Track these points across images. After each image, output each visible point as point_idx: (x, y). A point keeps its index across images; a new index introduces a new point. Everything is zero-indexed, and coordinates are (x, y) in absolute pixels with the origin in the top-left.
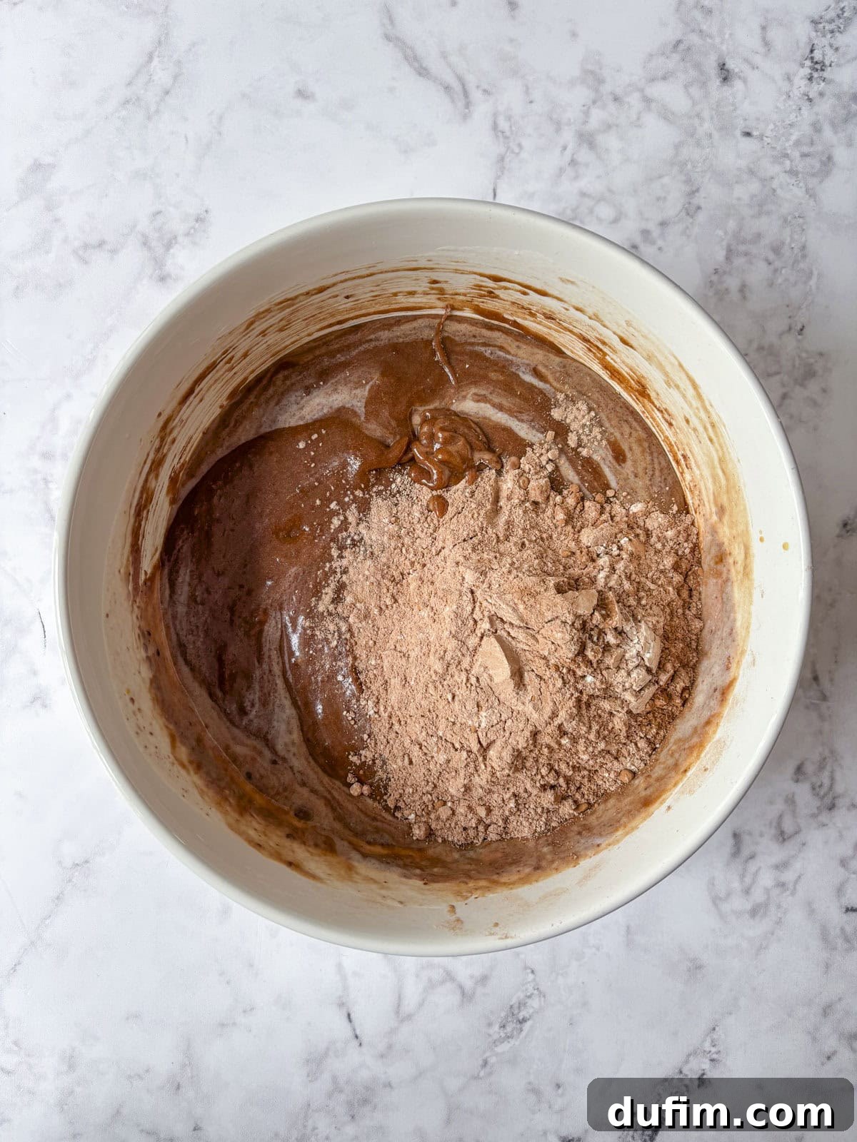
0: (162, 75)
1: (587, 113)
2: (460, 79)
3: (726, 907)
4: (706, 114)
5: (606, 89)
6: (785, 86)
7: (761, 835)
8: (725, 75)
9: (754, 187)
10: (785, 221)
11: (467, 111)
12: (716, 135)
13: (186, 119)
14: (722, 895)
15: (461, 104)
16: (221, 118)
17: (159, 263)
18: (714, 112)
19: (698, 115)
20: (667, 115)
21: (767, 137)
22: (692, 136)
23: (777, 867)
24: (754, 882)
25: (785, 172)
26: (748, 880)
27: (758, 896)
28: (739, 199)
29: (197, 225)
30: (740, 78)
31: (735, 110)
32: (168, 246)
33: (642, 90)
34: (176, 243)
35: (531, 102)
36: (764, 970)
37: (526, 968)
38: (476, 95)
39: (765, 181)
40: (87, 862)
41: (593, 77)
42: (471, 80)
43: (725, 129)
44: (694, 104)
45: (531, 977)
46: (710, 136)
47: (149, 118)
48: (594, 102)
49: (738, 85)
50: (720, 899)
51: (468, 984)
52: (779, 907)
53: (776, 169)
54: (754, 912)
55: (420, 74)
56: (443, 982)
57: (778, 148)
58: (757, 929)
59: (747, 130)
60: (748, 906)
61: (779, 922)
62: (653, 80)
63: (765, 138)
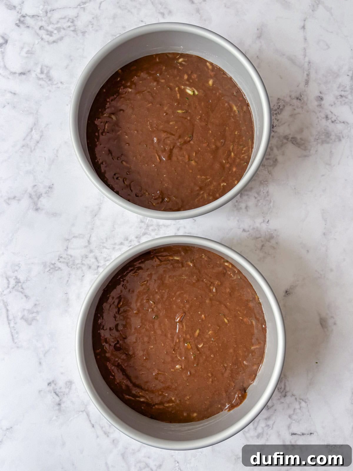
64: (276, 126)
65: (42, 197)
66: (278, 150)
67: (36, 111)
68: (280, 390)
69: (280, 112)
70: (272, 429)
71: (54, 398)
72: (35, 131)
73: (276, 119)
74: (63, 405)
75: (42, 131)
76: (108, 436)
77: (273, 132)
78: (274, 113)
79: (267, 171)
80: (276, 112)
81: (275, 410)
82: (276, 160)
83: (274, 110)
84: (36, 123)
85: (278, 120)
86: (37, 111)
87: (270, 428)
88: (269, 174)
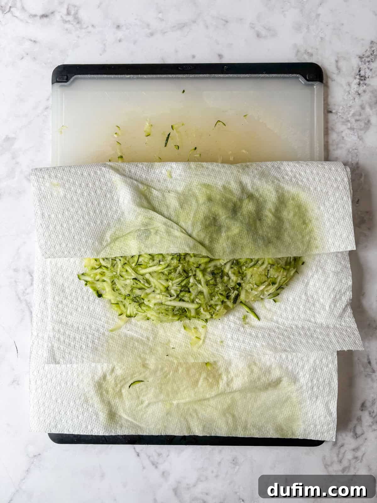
3: (331, 469)
6: (347, 88)
10: (349, 151)
21: (339, 113)
23: (354, 450)
24: (343, 457)
25: (348, 129)
27: (345, 463)
30: (326, 85)
37: (240, 499)
40: (39, 454)
50: (328, 465)
52: (355, 468)
53: (344, 128)
54: (343, 471)
57: (345, 117)
59: (330, 110)
60: (341, 468)
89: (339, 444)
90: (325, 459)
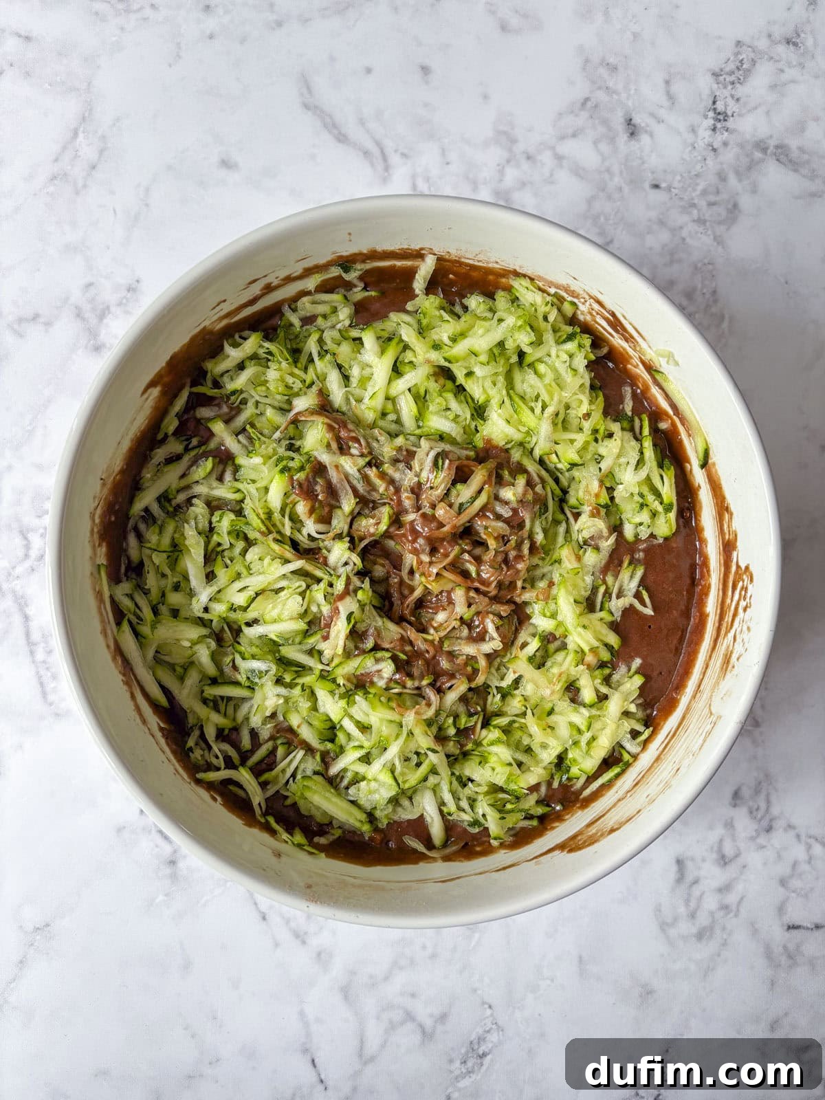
0: (87, 151)
1: (501, 172)
2: (378, 144)
3: (673, 932)
4: (616, 169)
5: (520, 147)
6: (690, 138)
7: (704, 860)
8: (632, 129)
9: (665, 236)
10: (696, 268)
11: (386, 174)
12: (626, 189)
13: (112, 193)
14: (669, 920)
15: (380, 166)
16: (147, 190)
17: (93, 333)
18: (623, 166)
19: (608, 170)
20: (578, 172)
21: (674, 188)
22: (603, 190)
23: (720, 890)
24: (698, 907)
25: (694, 221)
26: (693, 904)
27: (703, 919)
28: (651, 249)
29: (129, 295)
30: (646, 132)
31: (643, 163)
32: (102, 317)
33: (553, 148)
34: (109, 313)
35: (448, 163)
36: (712, 991)
37: (484, 1003)
38: (395, 159)
39: (674, 231)
40: (47, 925)
41: (505, 137)
42: (389, 145)
43: (635, 182)
44: (604, 159)
45: (489, 1012)
46: (620, 189)
47: (77, 193)
48: (508, 161)
49: (645, 139)
50: (667, 924)
51: (428, 1023)
52: (724, 929)
53: (683, 219)
54: (700, 936)
55: (339, 141)
56: (402, 1023)
57: (686, 198)
58: (703, 952)
59: (654, 182)
60: (694, 930)
61: (725, 944)
62: (562, 138)
63: (673, 190)
64: (733, 116)
65: (110, 316)
66: (740, 181)
67: (86, 84)
68: (755, 813)
69: (742, 78)
70: (736, 916)
71: (157, 846)
72: (84, 138)
73: (732, 96)
74: (181, 865)
75: (103, 138)
76: (304, 942)
77: (727, 130)
78: (727, 80)
79: (712, 237)
80: (733, 78)
81: (744, 867)
82: (735, 206)
83: (727, 74)
84: (87, 115)
85: (738, 100)
86: (89, 84)
87: (732, 915)
88: (718, 243)
89: (690, 877)
90: (660, 911)
